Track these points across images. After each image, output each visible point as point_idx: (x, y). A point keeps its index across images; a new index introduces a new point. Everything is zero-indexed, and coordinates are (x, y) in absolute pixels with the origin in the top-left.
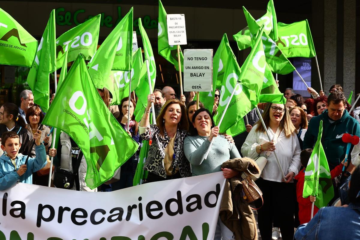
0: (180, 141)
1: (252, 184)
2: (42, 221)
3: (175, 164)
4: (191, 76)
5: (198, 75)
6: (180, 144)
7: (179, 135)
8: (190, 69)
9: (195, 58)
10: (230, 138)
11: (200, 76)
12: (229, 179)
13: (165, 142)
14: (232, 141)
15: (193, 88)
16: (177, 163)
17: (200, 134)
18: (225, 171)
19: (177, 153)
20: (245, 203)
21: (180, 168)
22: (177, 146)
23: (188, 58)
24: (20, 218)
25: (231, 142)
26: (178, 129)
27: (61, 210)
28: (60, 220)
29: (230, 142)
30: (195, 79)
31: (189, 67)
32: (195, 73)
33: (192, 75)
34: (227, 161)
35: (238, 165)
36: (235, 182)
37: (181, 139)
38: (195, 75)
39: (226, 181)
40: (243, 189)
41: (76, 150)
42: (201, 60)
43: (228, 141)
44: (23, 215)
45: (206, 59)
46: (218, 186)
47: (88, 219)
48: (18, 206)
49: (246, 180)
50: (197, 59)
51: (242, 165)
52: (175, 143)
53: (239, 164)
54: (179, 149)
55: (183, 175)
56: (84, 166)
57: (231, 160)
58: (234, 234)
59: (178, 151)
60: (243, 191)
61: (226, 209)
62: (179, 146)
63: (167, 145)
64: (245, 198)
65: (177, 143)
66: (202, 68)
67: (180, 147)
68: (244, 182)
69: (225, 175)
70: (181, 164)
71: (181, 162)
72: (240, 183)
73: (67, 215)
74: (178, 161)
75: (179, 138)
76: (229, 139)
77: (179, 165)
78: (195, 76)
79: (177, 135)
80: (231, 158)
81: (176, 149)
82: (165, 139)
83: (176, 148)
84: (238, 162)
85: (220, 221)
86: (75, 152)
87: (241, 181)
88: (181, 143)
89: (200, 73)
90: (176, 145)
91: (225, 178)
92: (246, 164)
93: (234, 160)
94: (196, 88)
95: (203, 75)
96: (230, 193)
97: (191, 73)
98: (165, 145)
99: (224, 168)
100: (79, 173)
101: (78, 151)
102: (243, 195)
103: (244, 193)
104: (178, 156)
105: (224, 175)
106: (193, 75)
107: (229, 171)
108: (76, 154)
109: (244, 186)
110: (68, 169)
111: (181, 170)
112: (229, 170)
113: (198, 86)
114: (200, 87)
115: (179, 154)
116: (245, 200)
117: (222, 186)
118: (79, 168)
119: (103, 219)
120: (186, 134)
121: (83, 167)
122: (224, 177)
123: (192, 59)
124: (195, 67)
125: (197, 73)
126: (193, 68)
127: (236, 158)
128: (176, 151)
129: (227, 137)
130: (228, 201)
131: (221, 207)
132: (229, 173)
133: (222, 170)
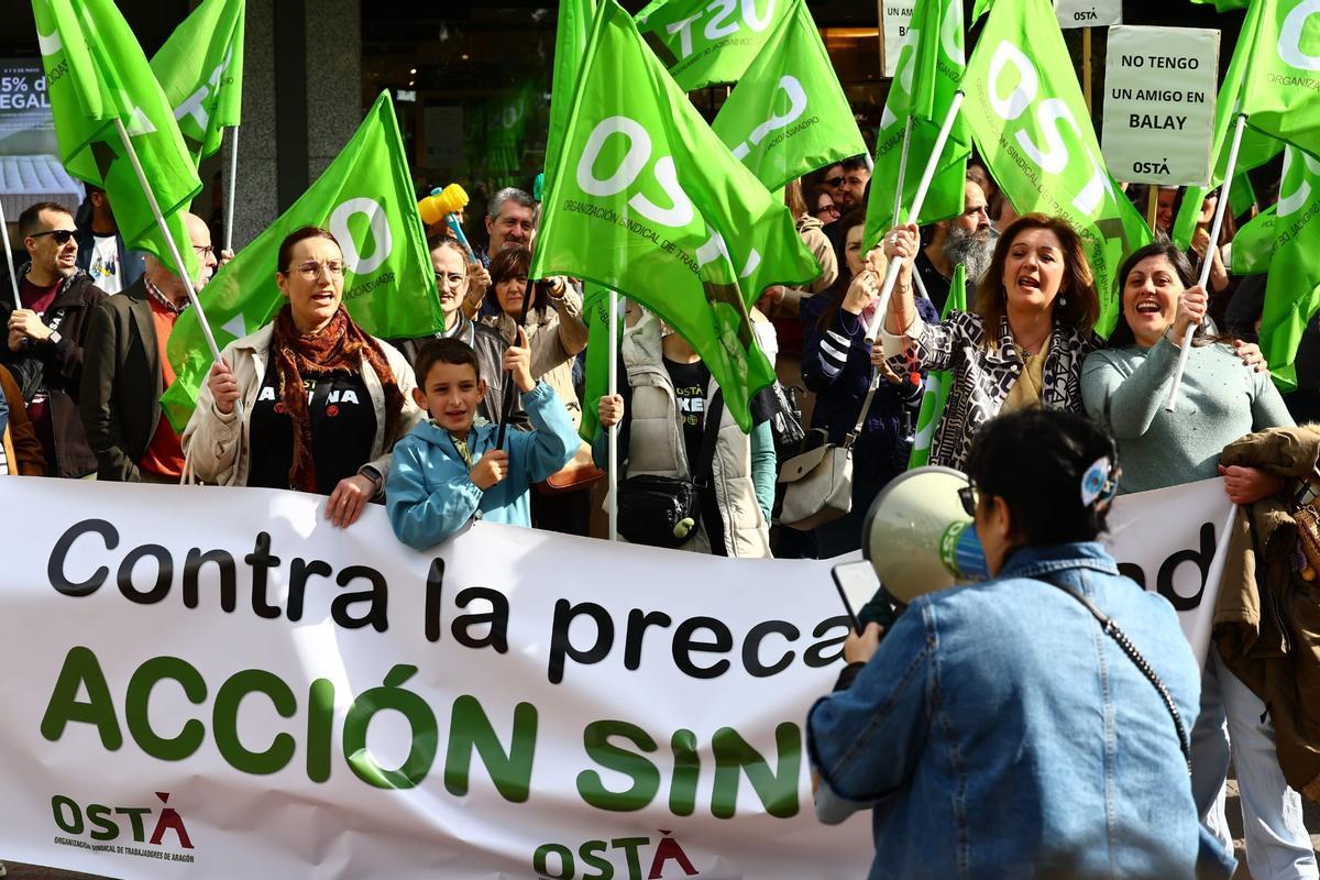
0: (1066, 365)
2: (568, 660)
4: (1131, 125)
5: (1161, 122)
6: (1065, 376)
7: (1063, 345)
8: (1129, 98)
9: (1153, 58)
10: (1251, 354)
11: (1169, 128)
12: (1247, 508)
13: (1006, 371)
14: (1259, 367)
15: (1138, 169)
17: (1140, 342)
18: (1230, 478)
20: (1307, 595)
22: (1056, 384)
23: (1124, 57)
24: (491, 648)
25: (1256, 370)
26: (1058, 323)
27: (638, 622)
28: (632, 660)
29: (1251, 367)
30: (1145, 136)
31: (1124, 91)
32: (1147, 116)
33: (1135, 123)
34: (1241, 440)
35: (1279, 451)
36: (1269, 517)
37: (1070, 357)
38: (1149, 124)
39: (1238, 512)
40: (1302, 541)
41: (691, 397)
42: (1173, 66)
43: (1246, 364)
44: (498, 640)
45: (1193, 64)
46: (1208, 533)
47: (735, 656)
48: (481, 606)
50: (1159, 62)
51: (1295, 452)
53: (1283, 449)
54: (1063, 393)
56: (732, 454)
57: (1256, 435)
58: (1269, 707)
59: (1057, 401)
60: (1302, 548)
61: (1233, 617)
62: (1061, 384)
63: (1013, 381)
65: (1055, 374)
66: (1177, 97)
67: (1067, 388)
68: (1303, 515)
69: (1232, 491)
72: (1290, 519)
73: (658, 641)
75: (1060, 353)
76: (1250, 359)
78: (1146, 127)
79: (1051, 342)
80: (1255, 428)
81: (1050, 396)
82: (1003, 361)
83: (1051, 392)
84: (1281, 441)
85: (1218, 657)
86: (690, 404)
87: (1291, 514)
88: (1069, 372)
89: (1170, 118)
90: (1052, 380)
91: (1233, 501)
92: (1311, 448)
93: (1265, 434)
94: (1150, 170)
95: (1181, 123)
96: (1250, 557)
97: (1132, 116)
98: (1006, 381)
99: (1227, 466)
100: (717, 480)
101: (700, 400)
102: (1300, 564)
103: (1305, 559)
105: (1227, 491)
106: (1141, 121)
107: (1248, 478)
108: (695, 413)
109: (1303, 533)
110: (671, 471)
112: (1248, 471)
113: (1156, 165)
114: (1165, 167)
117: (1222, 532)
118: (714, 461)
119: (788, 658)
121: (730, 457)
122: (1226, 498)
123: (1139, 61)
124: (1148, 92)
125: (1156, 117)
126: (1140, 95)
127: (1273, 425)
128: (1053, 401)
129: (1241, 351)
130: (1244, 588)
131: (1218, 609)
132: (1248, 482)
133: (1220, 473)
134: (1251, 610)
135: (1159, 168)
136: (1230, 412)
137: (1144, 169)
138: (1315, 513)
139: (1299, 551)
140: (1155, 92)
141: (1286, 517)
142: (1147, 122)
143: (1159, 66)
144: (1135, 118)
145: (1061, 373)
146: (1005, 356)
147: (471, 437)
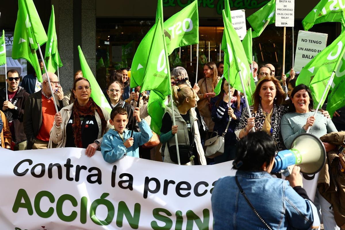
0: (277, 116)
2: (149, 192)
3: (273, 138)
6: (277, 119)
7: (276, 111)
10: (326, 113)
13: (262, 119)
14: (328, 117)
16: (275, 138)
19: (274, 128)
20: (342, 176)
21: (278, 142)
22: (275, 121)
24: (128, 189)
26: (275, 105)
27: (167, 183)
28: (165, 192)
34: (324, 136)
35: (334, 138)
36: (332, 155)
37: (278, 114)
40: (341, 161)
43: (325, 116)
47: (192, 191)
49: (343, 153)
51: (339, 138)
52: (272, 118)
53: (335, 138)
54: (277, 123)
55: (281, 149)
57: (328, 134)
58: (332, 205)
59: (275, 125)
61: (323, 182)
62: (276, 121)
65: (274, 118)
67: (277, 122)
70: (278, 138)
71: (279, 136)
72: (338, 156)
73: (172, 188)
74: (275, 135)
75: (276, 113)
76: (326, 115)
77: (276, 139)
79: (273, 110)
80: (328, 133)
81: (273, 124)
84: (335, 135)
85: (319, 192)
87: (338, 155)
88: (278, 118)
90: (274, 120)
92: (343, 137)
93: (331, 134)
96: (327, 166)
98: (262, 122)
102: (340, 168)
103: (341, 166)
104: (275, 130)
107: (326, 145)
109: (341, 159)
111: (279, 144)
112: (326, 143)
115: (277, 129)
119: (206, 191)
120: (283, 109)
127: (332, 132)
129: (323, 113)
130: (325, 174)
131: (319, 179)
134: (327, 180)
136: (320, 129)
139: (340, 164)
146: (260, 115)
147: (124, 134)
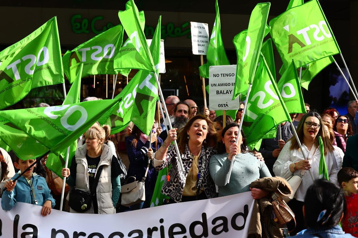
0: (205, 159)
1: (283, 205)
3: (200, 184)
4: (217, 94)
5: (225, 92)
6: (205, 162)
7: (204, 153)
8: (216, 86)
9: (222, 74)
11: (227, 94)
12: (258, 200)
14: (262, 159)
15: (219, 106)
16: (201, 183)
18: (253, 191)
19: (201, 172)
20: (275, 226)
21: (205, 188)
22: (202, 164)
23: (214, 75)
25: (261, 160)
26: (203, 146)
27: (76, 235)
29: (259, 160)
30: (221, 96)
31: (214, 84)
32: (221, 91)
33: (218, 93)
34: (256, 181)
35: (268, 184)
36: (264, 203)
37: (206, 156)
38: (222, 93)
39: (255, 202)
40: (274, 210)
42: (227, 76)
45: (233, 75)
46: (246, 208)
48: (30, 230)
49: (277, 201)
50: (224, 75)
51: (272, 184)
52: (199, 161)
53: (269, 183)
54: (204, 167)
55: (209, 195)
56: (102, 186)
57: (261, 179)
59: (202, 169)
60: (274, 212)
61: (254, 232)
62: (203, 164)
64: (276, 220)
65: (202, 161)
66: (229, 84)
67: (205, 166)
68: (274, 202)
69: (253, 195)
70: (206, 184)
71: (206, 181)
72: (270, 204)
74: (202, 180)
75: (203, 155)
77: (203, 185)
78: (221, 94)
80: (260, 177)
81: (200, 168)
83: (200, 167)
84: (268, 181)
86: (92, 171)
87: (271, 202)
88: (206, 161)
89: (227, 91)
90: (201, 163)
91: (254, 198)
92: (277, 183)
93: (263, 179)
95: (230, 92)
96: (259, 215)
97: (217, 91)
98: (189, 164)
99: (252, 188)
100: (97, 193)
101: (95, 169)
102: (273, 217)
103: (275, 215)
104: (202, 175)
105: (252, 195)
106: (219, 92)
107: (258, 192)
108: (93, 173)
109: (274, 208)
110: (85, 190)
112: (258, 190)
113: (224, 105)
114: (227, 105)
115: (204, 173)
116: (276, 222)
117: (250, 208)
118: (97, 188)
120: (211, 151)
121: (101, 187)
122: (252, 197)
123: (218, 75)
124: (221, 84)
125: (224, 91)
126: (219, 85)
127: (265, 176)
128: (201, 170)
129: (256, 155)
130: (257, 224)
131: (249, 230)
132: (258, 193)
133: (250, 190)
134: (259, 230)
135: (225, 105)
136: (254, 172)
137: (221, 106)
138: (278, 202)
139: (273, 213)
140: (223, 84)
141: (269, 203)
142: (221, 92)
143: (224, 76)
144: (218, 92)
145: (203, 161)
146: (187, 157)
147: (32, 179)
